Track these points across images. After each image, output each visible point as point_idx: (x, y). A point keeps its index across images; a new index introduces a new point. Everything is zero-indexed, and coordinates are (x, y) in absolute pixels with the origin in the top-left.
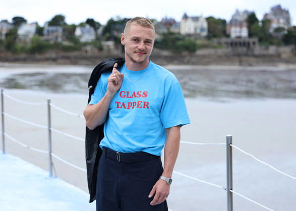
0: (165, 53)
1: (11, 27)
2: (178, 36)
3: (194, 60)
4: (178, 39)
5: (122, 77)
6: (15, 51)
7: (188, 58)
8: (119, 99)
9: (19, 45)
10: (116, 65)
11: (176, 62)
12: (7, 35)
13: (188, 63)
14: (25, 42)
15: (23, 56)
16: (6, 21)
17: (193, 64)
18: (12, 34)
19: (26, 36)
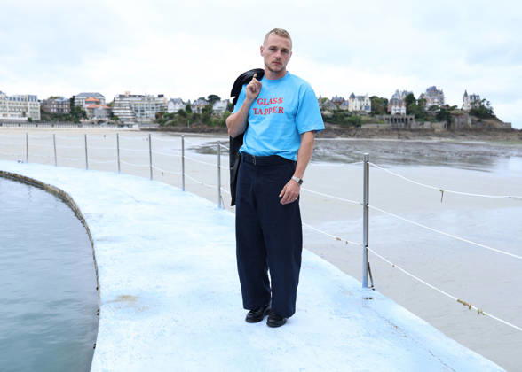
0: (335, 127)
1: (207, 104)
2: (346, 113)
3: (359, 133)
4: (347, 116)
5: (260, 86)
6: (210, 124)
7: (354, 131)
8: (256, 105)
9: (214, 119)
10: (255, 75)
11: (344, 135)
12: (203, 110)
13: (353, 136)
14: (218, 117)
15: (216, 128)
16: (203, 99)
17: (358, 136)
18: (208, 110)
19: (219, 111)
